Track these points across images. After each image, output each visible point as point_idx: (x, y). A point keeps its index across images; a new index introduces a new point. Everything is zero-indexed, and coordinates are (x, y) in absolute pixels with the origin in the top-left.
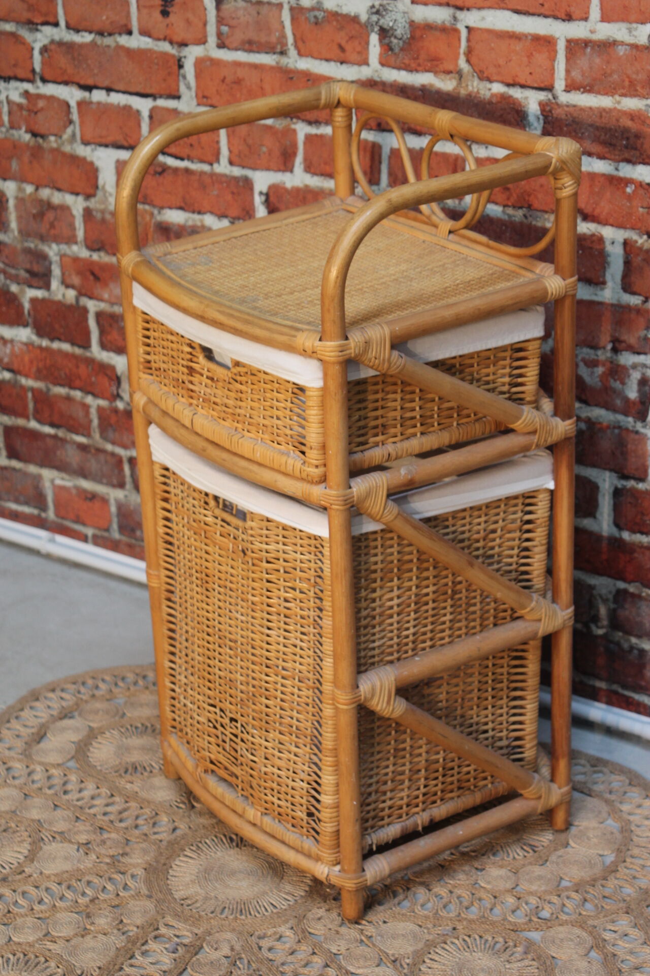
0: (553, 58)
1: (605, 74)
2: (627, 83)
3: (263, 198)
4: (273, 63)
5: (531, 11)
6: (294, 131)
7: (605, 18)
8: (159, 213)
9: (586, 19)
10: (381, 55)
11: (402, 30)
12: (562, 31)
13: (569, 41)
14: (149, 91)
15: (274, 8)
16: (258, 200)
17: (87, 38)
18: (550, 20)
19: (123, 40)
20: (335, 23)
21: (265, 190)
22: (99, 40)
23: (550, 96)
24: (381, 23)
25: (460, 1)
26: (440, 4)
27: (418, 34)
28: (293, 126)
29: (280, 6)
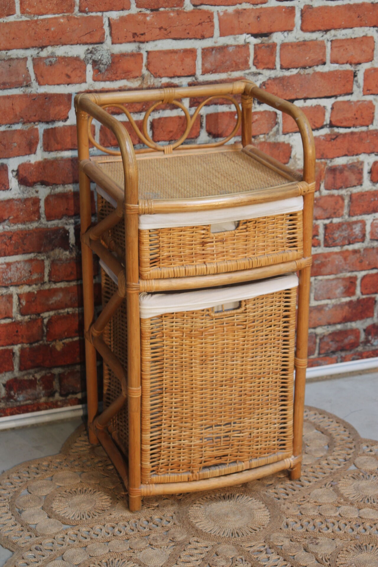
0: (195, 59)
1: (223, 63)
2: (234, 65)
3: (15, 173)
4: (21, 93)
5: (182, 37)
6: (37, 129)
7: (222, 35)
9: (212, 37)
10: (93, 76)
11: (106, 59)
12: (199, 45)
13: (203, 49)
15: (21, 61)
16: (10, 175)
18: (193, 41)
20: (63, 63)
21: (16, 168)
23: (194, 79)
24: (93, 58)
25: (142, 38)
26: (130, 42)
27: (116, 60)
28: (36, 127)
29: (26, 59)
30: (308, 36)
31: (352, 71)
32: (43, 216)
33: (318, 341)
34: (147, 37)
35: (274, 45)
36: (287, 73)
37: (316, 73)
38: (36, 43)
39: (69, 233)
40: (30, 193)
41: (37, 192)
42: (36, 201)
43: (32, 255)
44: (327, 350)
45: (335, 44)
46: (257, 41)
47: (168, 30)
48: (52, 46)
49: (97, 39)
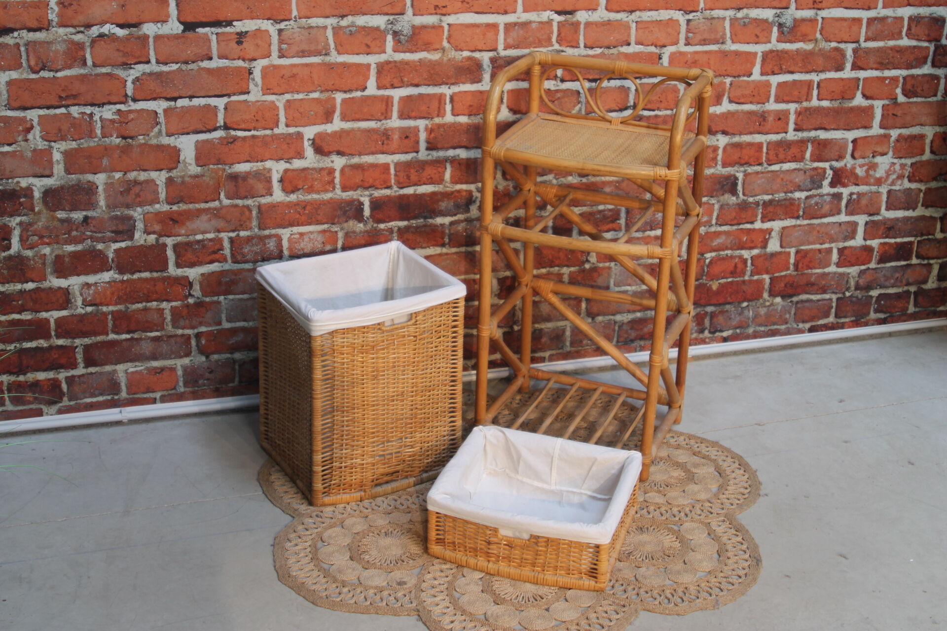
0: (497, 33)
1: (525, 38)
2: (537, 41)
3: (311, 142)
4: (320, 61)
5: (485, 11)
6: (334, 98)
7: (525, 11)
8: (230, 168)
9: (515, 12)
10: (393, 46)
11: (407, 30)
12: (501, 20)
13: (506, 24)
14: (224, 93)
15: (321, 30)
16: (306, 144)
17: (175, 67)
18: (495, 15)
19: (205, 64)
20: (363, 32)
21: (312, 137)
22: (184, 67)
23: (495, 53)
24: (394, 29)
25: (444, 11)
26: (431, 14)
27: (417, 31)
28: (333, 96)
29: (325, 27)
30: (613, 16)
31: (657, 53)
32: (338, 186)
33: (617, 328)
34: (449, 9)
35: (578, 23)
36: (591, 52)
37: (620, 53)
38: (336, 12)
39: (363, 205)
40: (326, 163)
41: (332, 162)
42: (331, 171)
43: (325, 226)
44: (626, 339)
45: (640, 26)
46: (561, 18)
47: (471, 4)
48: (352, 15)
49: (398, 10)
